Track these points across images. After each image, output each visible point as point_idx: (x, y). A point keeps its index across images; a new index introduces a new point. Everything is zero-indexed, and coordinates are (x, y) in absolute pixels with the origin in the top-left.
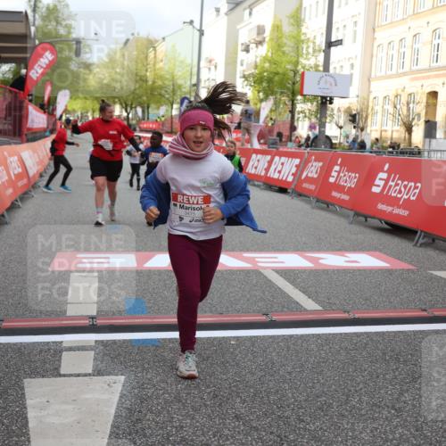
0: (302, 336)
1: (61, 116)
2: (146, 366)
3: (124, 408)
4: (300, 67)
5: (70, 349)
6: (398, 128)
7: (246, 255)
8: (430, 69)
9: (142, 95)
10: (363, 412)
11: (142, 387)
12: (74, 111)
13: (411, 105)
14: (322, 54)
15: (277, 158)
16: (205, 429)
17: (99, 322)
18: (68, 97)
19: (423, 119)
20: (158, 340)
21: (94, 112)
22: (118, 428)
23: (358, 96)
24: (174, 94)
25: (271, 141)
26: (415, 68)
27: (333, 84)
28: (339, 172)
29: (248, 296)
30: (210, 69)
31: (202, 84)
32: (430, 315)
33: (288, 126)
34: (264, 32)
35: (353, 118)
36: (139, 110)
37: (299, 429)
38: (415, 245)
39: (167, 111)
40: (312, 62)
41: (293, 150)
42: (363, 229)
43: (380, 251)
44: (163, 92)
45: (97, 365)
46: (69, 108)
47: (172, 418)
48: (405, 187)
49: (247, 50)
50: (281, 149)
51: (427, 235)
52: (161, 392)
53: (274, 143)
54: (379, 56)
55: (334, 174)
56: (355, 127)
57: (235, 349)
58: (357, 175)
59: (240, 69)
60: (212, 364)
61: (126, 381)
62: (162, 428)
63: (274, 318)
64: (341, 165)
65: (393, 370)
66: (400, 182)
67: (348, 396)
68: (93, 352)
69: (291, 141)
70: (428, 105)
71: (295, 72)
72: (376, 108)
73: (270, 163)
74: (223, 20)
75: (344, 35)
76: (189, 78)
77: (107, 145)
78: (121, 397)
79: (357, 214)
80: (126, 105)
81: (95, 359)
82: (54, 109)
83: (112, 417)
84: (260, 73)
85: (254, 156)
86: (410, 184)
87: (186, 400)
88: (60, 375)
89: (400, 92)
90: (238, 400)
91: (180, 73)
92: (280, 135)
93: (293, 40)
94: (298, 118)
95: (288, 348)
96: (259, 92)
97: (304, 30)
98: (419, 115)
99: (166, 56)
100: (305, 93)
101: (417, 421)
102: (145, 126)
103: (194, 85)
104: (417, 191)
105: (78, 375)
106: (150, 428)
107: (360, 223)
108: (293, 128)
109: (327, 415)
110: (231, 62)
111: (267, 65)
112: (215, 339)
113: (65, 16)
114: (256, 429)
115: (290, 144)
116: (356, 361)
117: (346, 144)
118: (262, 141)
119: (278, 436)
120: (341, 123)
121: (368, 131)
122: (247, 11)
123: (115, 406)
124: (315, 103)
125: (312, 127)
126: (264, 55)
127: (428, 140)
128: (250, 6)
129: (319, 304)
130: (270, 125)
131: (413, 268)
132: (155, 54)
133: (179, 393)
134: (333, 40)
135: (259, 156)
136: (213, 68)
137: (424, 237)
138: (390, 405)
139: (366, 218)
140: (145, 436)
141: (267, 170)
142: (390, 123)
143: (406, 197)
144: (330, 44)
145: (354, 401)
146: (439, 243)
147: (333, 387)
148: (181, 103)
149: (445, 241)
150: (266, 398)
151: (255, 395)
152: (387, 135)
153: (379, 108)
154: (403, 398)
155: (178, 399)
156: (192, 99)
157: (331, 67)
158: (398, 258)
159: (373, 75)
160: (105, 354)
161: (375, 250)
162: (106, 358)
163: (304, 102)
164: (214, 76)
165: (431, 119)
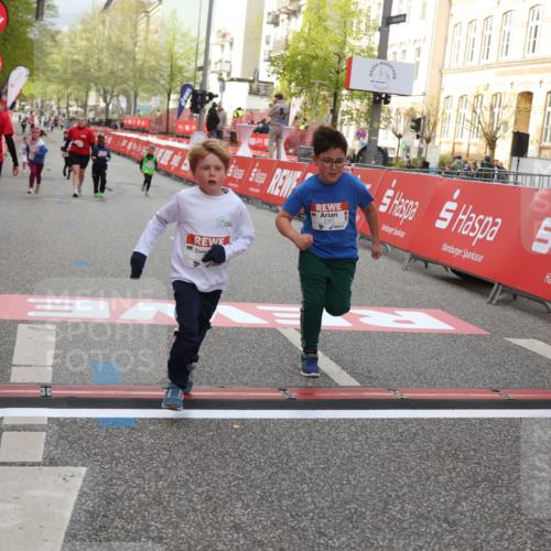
0: (330, 420)
1: (14, 104)
2: (117, 454)
3: (85, 510)
4: (347, 49)
5: (13, 428)
6: (477, 140)
7: (261, 307)
8: (524, 62)
9: (128, 79)
10: (405, 525)
11: (109, 482)
12: (33, 97)
13: (496, 110)
14: (377, 35)
16: (192, 543)
17: (55, 392)
18: (24, 79)
19: (511, 130)
20: (135, 420)
21: (59, 100)
22: (74, 537)
23: (424, 94)
24: (172, 80)
25: (303, 152)
26: (503, 59)
27: (392, 76)
28: (393, 199)
29: (261, 364)
30: (223, 46)
31: (212, 67)
32: (504, 397)
35: (417, 125)
36: (123, 100)
37: (319, 544)
38: (490, 302)
39: (162, 102)
40: (364, 43)
42: (421, 277)
43: (443, 309)
44: (157, 76)
45: (50, 452)
46: (26, 93)
47: (149, 526)
48: (481, 222)
49: (275, 23)
51: (506, 289)
52: (135, 491)
53: (308, 155)
54: (457, 38)
55: (386, 201)
56: (418, 137)
57: (239, 436)
58: (417, 204)
59: (264, 48)
60: (205, 455)
61: (87, 475)
63: (294, 395)
64: (395, 189)
65: (448, 470)
66: (473, 215)
67: (387, 503)
68: (43, 435)
70: (518, 111)
71: (340, 57)
72: (447, 111)
75: (410, 8)
76: (193, 58)
77: (80, 144)
78: (79, 495)
79: (415, 257)
80: (105, 92)
81: (47, 443)
83: (67, 523)
84: (292, 56)
85: (279, 171)
86: (487, 219)
87: (169, 502)
89: (481, 91)
90: (239, 504)
91: (181, 51)
93: (339, 12)
94: (342, 122)
95: (311, 436)
96: (290, 82)
98: (506, 123)
99: (163, 25)
100: (351, 87)
101: (476, 539)
102: (130, 122)
103: (200, 69)
104: (496, 229)
105: (23, 464)
106: (117, 538)
107: (418, 270)
109: (357, 528)
110: (253, 37)
111: (302, 45)
112: (212, 420)
114: (261, 544)
116: (400, 457)
117: (406, 159)
118: (291, 151)
120: (401, 130)
121: (437, 143)
123: (71, 507)
124: (366, 101)
125: (360, 135)
126: (299, 30)
127: (515, 159)
129: (355, 378)
130: (302, 127)
131: (485, 333)
132: (148, 21)
133: (159, 493)
134: (394, 13)
136: (227, 45)
137: (501, 294)
138: (442, 517)
139: (426, 263)
142: (466, 133)
143: (480, 236)
144: (389, 20)
145: (394, 510)
146: (522, 301)
147: (368, 490)
148: (182, 93)
149: (531, 298)
150: (276, 503)
151: (262, 498)
152: (462, 150)
153: (452, 112)
154: (459, 508)
155: (158, 500)
156: (197, 88)
157: (390, 52)
158: (466, 320)
159: (446, 66)
160: (61, 437)
161: (435, 308)
162: (62, 442)
163: (351, 98)
164: (228, 57)
165: (522, 131)
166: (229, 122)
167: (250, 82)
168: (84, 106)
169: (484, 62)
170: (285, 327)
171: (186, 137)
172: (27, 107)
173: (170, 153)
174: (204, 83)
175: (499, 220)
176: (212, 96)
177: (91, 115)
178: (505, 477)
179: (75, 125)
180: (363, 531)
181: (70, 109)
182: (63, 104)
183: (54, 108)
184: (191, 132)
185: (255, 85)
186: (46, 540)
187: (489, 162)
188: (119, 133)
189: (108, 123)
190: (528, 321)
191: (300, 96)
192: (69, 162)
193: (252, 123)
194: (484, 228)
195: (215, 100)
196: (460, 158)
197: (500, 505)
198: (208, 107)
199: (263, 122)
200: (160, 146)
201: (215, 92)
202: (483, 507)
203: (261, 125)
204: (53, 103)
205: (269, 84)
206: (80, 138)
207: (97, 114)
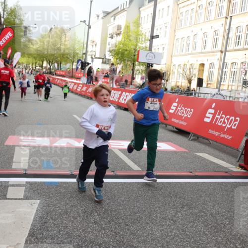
0: (130, 183)
2: (51, 195)
3: (38, 216)
4: (138, 47)
5: (13, 185)
6: (185, 81)
8: (201, 53)
9: (58, 57)
10: (157, 222)
11: (48, 206)
12: (23, 63)
13: (191, 70)
14: (149, 42)
15: (124, 93)
16: (79, 228)
17: (29, 172)
18: (19, 57)
19: (197, 77)
20: (58, 183)
21: (33, 64)
22: (34, 226)
23: (166, 64)
24: (74, 57)
25: (122, 84)
26: (194, 52)
27: (154, 57)
30: (93, 46)
31: (89, 53)
32: (194, 174)
33: (131, 77)
34: (121, 29)
36: (56, 65)
37: (126, 229)
38: (189, 140)
39: (70, 66)
40: (144, 45)
41: (132, 89)
42: (164, 131)
43: (172, 142)
44: (69, 56)
45: (26, 194)
46: (20, 62)
47: (63, 222)
48: (186, 110)
49: (112, 37)
50: (126, 88)
52: (57, 209)
53: (123, 85)
54: (177, 44)
59: (108, 47)
61: (40, 203)
62: (57, 227)
63: (117, 173)
65: (173, 201)
66: (183, 108)
67: (150, 213)
68: (24, 188)
69: (132, 84)
70: (199, 70)
71: (135, 50)
72: (174, 70)
73: (121, 95)
74: (101, 21)
75: (160, 33)
76: (82, 50)
77: (41, 81)
78: (37, 211)
80: (50, 62)
81: (25, 191)
82: (12, 62)
83: (32, 221)
84: (118, 50)
85: (113, 91)
86: (188, 109)
87: (70, 213)
88: (7, 199)
89: (186, 63)
90: (96, 214)
91: (77, 47)
92: (126, 81)
93: (135, 34)
94: (136, 73)
95: (123, 189)
97: (140, 29)
98: (195, 75)
99: (71, 38)
100: (139, 61)
101: (183, 227)
102: (58, 73)
103: (84, 54)
104: (191, 113)
105: (16, 199)
106: (50, 227)
107: (163, 128)
108: (133, 78)
109: (140, 223)
110: (104, 43)
113: (20, 14)
114: (104, 229)
115: (131, 86)
116: (156, 196)
118: (117, 84)
119: (115, 232)
121: (170, 82)
122: (113, 18)
123: (34, 215)
124: (144, 66)
125: (142, 78)
126: (120, 40)
127: (198, 88)
128: (114, 15)
129: (140, 167)
130: (121, 75)
131: (187, 151)
132: (65, 36)
133: (66, 210)
134: (155, 35)
135: (115, 92)
136: (94, 46)
137: (194, 136)
138: (171, 219)
139: (166, 125)
140: (48, 230)
141: (119, 99)
142: (181, 78)
143: (185, 116)
144: (153, 37)
145: (153, 216)
146: (201, 139)
147: (144, 209)
148: (78, 63)
149: (204, 138)
150: (110, 214)
151: (105, 212)
152: (179, 84)
153: (176, 71)
154: (177, 215)
155: (66, 212)
156: (83, 61)
157: (153, 49)
158: (180, 146)
159: (173, 54)
160: (30, 189)
161: (169, 142)
162: (31, 191)
163: (139, 65)
164: (95, 50)
165: (200, 77)
166: (95, 73)
167: (103, 59)
168: (42, 66)
169: (187, 52)
170: (114, 148)
171: (79, 78)
172: (21, 67)
173: (73, 84)
174: (85, 59)
175: (192, 110)
176: (88, 64)
177: (44, 70)
178: (194, 204)
179: (38, 73)
180: (142, 224)
181: (37, 68)
182: (34, 66)
183: (31, 67)
184: (81, 77)
185: (104, 60)
186: (24, 228)
187: (189, 88)
188: (55, 77)
189: (51, 73)
190: (202, 146)
191: (120, 64)
192: (36, 87)
193: (103, 74)
194: (187, 113)
195: (90, 65)
196: (178, 87)
197: (192, 214)
198: (87, 68)
199: (107, 73)
200: (70, 82)
201: (90, 62)
202: (186, 215)
203: (106, 75)
204: (30, 65)
205: (109, 60)
206: (41, 79)
207: (47, 70)
